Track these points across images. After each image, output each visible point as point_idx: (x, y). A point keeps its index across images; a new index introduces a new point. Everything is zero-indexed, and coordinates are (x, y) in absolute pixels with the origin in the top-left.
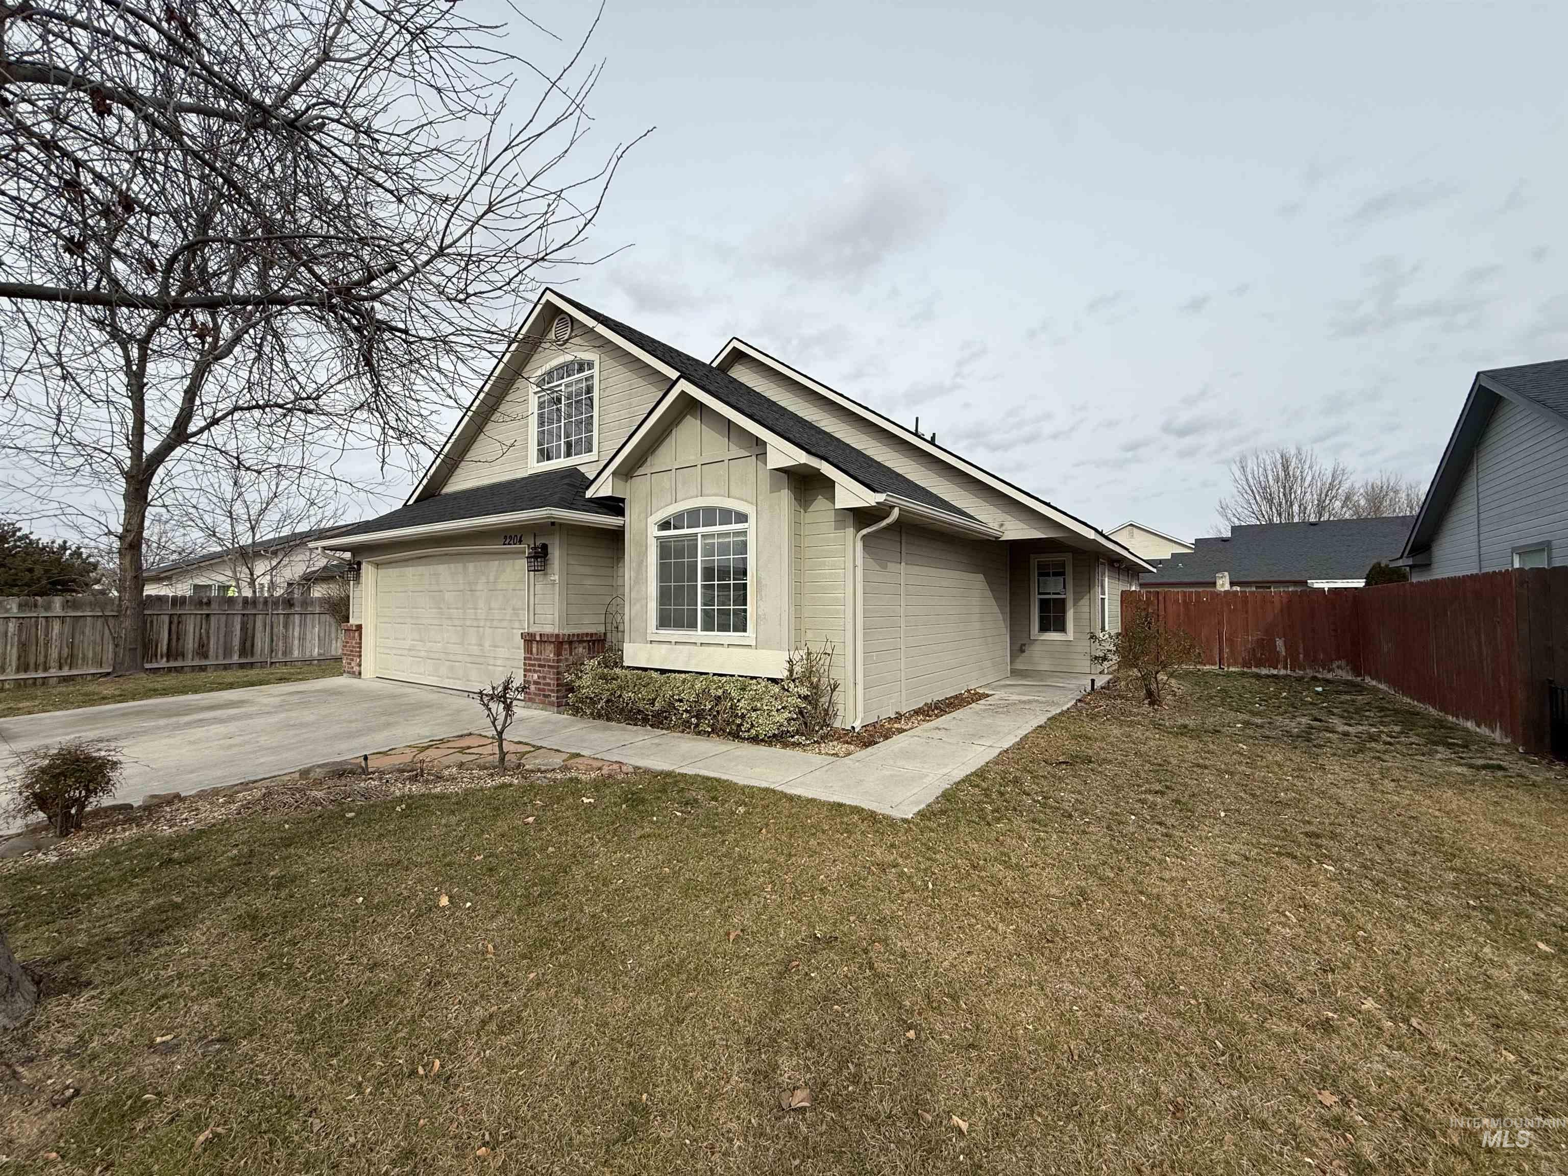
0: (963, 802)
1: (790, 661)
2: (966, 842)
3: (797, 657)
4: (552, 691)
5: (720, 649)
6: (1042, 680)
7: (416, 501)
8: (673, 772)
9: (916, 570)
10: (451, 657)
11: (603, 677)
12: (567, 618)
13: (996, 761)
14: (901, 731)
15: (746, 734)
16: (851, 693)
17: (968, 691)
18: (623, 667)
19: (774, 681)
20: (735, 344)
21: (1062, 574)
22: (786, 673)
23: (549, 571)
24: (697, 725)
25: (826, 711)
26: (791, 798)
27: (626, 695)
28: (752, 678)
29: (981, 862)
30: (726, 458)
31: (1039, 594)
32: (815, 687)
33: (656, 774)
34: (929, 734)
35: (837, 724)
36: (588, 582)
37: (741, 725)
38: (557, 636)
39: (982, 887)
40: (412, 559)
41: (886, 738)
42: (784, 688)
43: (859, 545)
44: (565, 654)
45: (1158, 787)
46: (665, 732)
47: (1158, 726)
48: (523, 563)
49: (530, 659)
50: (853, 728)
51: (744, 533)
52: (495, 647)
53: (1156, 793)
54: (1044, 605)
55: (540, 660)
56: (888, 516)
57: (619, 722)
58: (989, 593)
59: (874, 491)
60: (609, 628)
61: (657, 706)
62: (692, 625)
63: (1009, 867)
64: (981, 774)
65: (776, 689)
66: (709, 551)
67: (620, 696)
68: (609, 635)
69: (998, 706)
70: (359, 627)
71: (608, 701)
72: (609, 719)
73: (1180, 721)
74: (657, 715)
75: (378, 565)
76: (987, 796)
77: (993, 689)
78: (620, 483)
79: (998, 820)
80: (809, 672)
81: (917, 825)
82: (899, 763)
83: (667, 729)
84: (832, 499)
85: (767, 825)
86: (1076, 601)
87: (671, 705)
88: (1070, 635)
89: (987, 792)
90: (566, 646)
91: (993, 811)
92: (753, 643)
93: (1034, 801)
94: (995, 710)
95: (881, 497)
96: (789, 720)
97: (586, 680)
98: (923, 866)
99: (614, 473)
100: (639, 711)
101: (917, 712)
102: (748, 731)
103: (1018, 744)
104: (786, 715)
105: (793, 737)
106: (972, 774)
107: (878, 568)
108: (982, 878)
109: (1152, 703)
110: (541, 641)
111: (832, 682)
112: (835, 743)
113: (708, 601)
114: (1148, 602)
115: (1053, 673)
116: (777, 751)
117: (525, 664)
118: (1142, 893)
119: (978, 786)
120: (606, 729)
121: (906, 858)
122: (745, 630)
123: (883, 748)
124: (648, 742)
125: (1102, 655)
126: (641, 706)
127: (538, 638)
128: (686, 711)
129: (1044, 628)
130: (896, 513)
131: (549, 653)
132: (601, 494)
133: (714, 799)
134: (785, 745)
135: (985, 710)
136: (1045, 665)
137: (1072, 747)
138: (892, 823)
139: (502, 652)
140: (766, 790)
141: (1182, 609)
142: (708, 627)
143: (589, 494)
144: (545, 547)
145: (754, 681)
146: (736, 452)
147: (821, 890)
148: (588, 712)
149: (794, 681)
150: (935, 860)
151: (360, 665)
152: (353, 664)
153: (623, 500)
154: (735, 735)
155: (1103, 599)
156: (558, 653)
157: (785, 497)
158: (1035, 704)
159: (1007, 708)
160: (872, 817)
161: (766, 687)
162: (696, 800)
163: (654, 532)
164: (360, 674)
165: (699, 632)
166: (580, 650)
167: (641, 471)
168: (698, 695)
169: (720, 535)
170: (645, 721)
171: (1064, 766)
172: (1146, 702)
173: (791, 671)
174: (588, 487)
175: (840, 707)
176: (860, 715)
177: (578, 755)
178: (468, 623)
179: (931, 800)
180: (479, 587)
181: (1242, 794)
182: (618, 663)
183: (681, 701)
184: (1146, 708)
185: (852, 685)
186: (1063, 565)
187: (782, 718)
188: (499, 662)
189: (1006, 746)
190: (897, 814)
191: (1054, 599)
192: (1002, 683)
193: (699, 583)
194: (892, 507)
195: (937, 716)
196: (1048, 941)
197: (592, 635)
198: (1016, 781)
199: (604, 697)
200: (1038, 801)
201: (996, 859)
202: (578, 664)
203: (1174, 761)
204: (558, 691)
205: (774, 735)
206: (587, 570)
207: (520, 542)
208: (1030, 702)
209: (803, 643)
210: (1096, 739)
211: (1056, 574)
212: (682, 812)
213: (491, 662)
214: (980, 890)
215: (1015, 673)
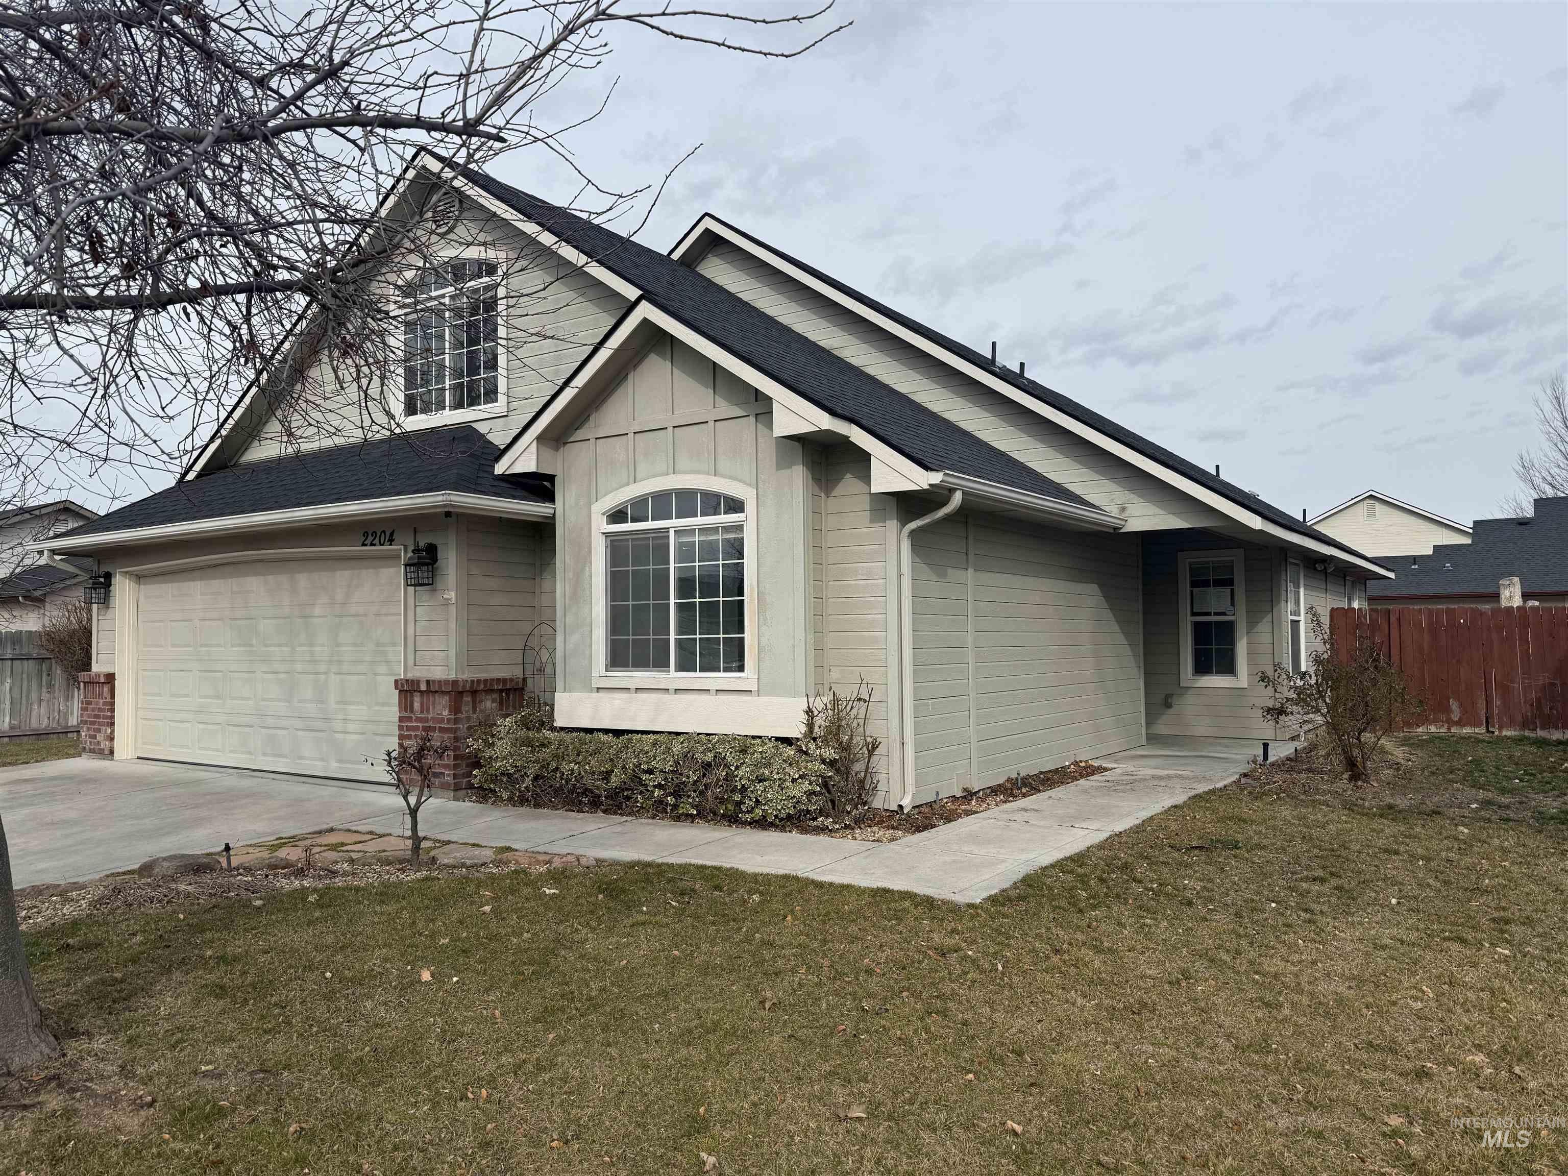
0: (1050, 889)
1: (809, 712)
2: (1048, 929)
3: (818, 704)
4: (446, 766)
5: (704, 697)
6: (1195, 750)
7: (199, 476)
8: (653, 861)
9: (987, 578)
10: (271, 722)
11: (528, 743)
12: (468, 655)
13: (1101, 846)
14: (968, 813)
15: (749, 816)
16: (896, 755)
17: (1076, 763)
18: (553, 729)
19: (787, 741)
20: (708, 223)
21: (1229, 582)
22: (804, 729)
23: (439, 585)
24: (675, 807)
25: (862, 782)
26: (820, 885)
27: (566, 767)
28: (754, 737)
29: (1065, 947)
30: (711, 417)
31: (1194, 614)
32: (845, 748)
33: (632, 865)
34: (1010, 816)
35: (877, 803)
36: (497, 600)
37: (741, 803)
38: (455, 683)
39: (1064, 969)
40: (201, 568)
41: (948, 820)
42: (800, 750)
43: (906, 545)
44: (466, 709)
45: (1320, 873)
46: (625, 818)
47: (1350, 807)
48: (396, 574)
49: (409, 719)
50: (901, 807)
51: (739, 528)
52: (345, 703)
53: (1314, 880)
54: (1202, 633)
55: (426, 720)
56: (944, 503)
57: (555, 808)
58: (1108, 614)
59: (926, 468)
60: (529, 670)
61: (615, 781)
62: (662, 663)
63: (1098, 950)
64: (1079, 859)
65: (790, 752)
66: (685, 553)
67: (557, 769)
68: (529, 682)
69: (1118, 783)
70: (110, 678)
71: (536, 778)
72: (537, 805)
73: (1389, 800)
74: (613, 795)
75: (139, 578)
76: (1083, 882)
77: (1116, 761)
78: (548, 453)
79: (1094, 907)
80: (835, 729)
81: (987, 911)
82: (966, 849)
83: (629, 815)
84: (866, 477)
85: (792, 912)
86: (1252, 624)
87: (636, 778)
88: (1243, 677)
89: (1083, 880)
90: (468, 699)
91: (1088, 899)
92: (754, 688)
93: (1146, 889)
94: (1114, 788)
95: (936, 478)
96: (810, 794)
97: (502, 747)
98: (992, 950)
99: (540, 438)
100: (586, 791)
101: (995, 791)
102: (751, 811)
103: (1137, 826)
104: (806, 786)
105: (815, 819)
106: (1066, 859)
107: (934, 577)
108: (1065, 961)
109: (1354, 778)
110: (428, 691)
111: (869, 740)
112: (875, 829)
113: (685, 626)
114: (1374, 627)
115: (1215, 740)
116: (794, 837)
117: (401, 728)
118: (1257, 973)
119: (1071, 872)
120: (537, 818)
121: (971, 943)
122: (741, 669)
123: (944, 832)
124: (608, 830)
125: (1278, 705)
126: (588, 781)
127: (423, 687)
128: (660, 786)
129: (1202, 667)
130: (957, 498)
131: (441, 709)
132: (518, 469)
133: (717, 888)
134: (804, 830)
135: (1097, 788)
136: (1202, 728)
137: (1216, 831)
138: (954, 909)
139: (358, 711)
140: (786, 877)
141: (1427, 637)
142: (685, 665)
143: (500, 468)
144: (432, 550)
145: (759, 741)
146: (726, 409)
147: (867, 971)
148: (505, 796)
149: (814, 739)
150: (1008, 946)
151: (112, 739)
152: (100, 737)
153: (551, 478)
154: (732, 820)
155: (1295, 623)
156: (456, 709)
157: (798, 475)
158: (1176, 780)
159: (1131, 785)
160: (929, 903)
161: (776, 748)
162: (694, 890)
163: (601, 526)
164: (112, 752)
165: (673, 673)
166: (489, 704)
167: (580, 434)
168: (677, 763)
169: (704, 530)
170: (595, 805)
171: (1196, 852)
172: (1346, 776)
173: (810, 726)
174: (498, 458)
175: (882, 778)
176: (911, 788)
177: (508, 849)
178: (299, 667)
179: (1006, 885)
180: (317, 611)
181: (1431, 881)
182: (546, 722)
183: (650, 772)
184: (1343, 783)
185: (898, 745)
186: (1230, 568)
187: (799, 790)
188: (351, 727)
189: (1119, 828)
190: (961, 899)
191: (1217, 623)
192: (1133, 752)
193: (672, 601)
194: (952, 491)
195: (1024, 796)
196: (1134, 1013)
197: (505, 680)
198: (1125, 866)
199: (532, 771)
200: (1152, 889)
201: (1084, 944)
202: (488, 725)
203: (1354, 847)
204: (456, 767)
205: (789, 817)
206: (493, 583)
207: (391, 541)
208: (1169, 777)
209: (827, 687)
210: (1253, 822)
211: (1219, 583)
212: (678, 902)
213: (338, 726)
214: (1061, 972)
215: (1153, 739)
